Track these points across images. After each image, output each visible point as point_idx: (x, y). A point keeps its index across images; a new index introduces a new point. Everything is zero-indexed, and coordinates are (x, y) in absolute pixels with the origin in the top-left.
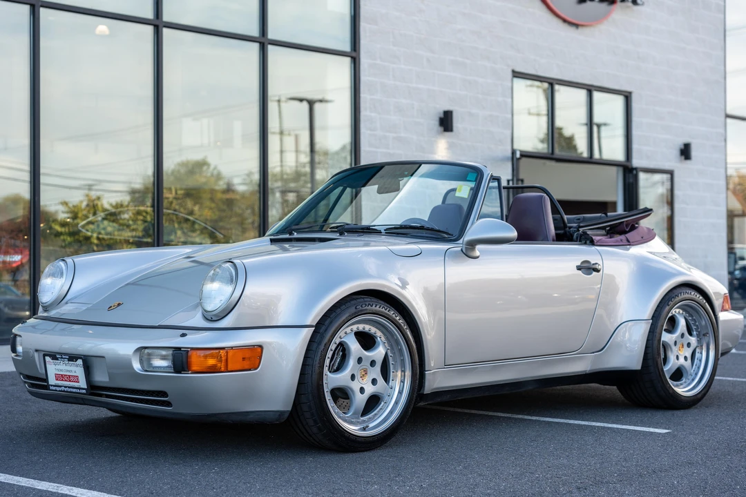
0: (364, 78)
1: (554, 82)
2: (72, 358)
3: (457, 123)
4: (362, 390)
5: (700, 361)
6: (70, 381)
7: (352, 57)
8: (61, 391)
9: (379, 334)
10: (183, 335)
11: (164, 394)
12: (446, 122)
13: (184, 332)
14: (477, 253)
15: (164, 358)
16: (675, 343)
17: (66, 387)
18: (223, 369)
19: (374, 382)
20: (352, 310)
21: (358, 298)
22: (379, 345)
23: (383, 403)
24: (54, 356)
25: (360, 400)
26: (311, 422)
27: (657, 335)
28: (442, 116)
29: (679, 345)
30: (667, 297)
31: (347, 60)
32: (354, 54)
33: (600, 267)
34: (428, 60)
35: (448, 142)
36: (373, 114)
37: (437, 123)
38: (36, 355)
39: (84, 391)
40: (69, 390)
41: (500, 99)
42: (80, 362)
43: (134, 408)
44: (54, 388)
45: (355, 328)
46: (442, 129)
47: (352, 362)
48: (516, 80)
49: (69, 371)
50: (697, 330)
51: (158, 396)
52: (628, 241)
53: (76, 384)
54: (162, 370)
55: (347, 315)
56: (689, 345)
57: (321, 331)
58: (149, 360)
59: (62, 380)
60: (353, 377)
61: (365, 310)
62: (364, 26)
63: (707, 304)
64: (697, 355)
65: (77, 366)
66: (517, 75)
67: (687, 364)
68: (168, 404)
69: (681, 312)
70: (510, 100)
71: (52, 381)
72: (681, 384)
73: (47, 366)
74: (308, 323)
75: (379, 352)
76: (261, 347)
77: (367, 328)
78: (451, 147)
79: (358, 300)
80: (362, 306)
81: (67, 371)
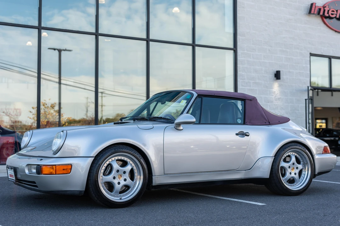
0: (239, 58)
1: (331, 57)
3: (282, 76)
4: (119, 183)
5: (305, 175)
7: (234, 50)
9: (128, 160)
10: (41, 160)
11: (34, 182)
12: (277, 75)
13: (42, 158)
14: (181, 128)
15: (34, 169)
16: (289, 167)
18: (54, 173)
19: (125, 180)
20: (113, 151)
21: (117, 146)
22: (128, 165)
23: (131, 189)
25: (118, 187)
26: (94, 196)
27: (277, 164)
28: (275, 73)
29: (291, 168)
30: (284, 147)
31: (232, 51)
32: (234, 49)
33: (248, 134)
34: (269, 50)
35: (279, 84)
36: (243, 73)
37: (273, 76)
39: (15, 181)
40: (12, 180)
41: (304, 65)
42: (13, 170)
45: (116, 158)
46: (275, 78)
47: (114, 172)
48: (311, 57)
49: (12, 173)
50: (303, 161)
52: (270, 123)
54: (34, 173)
55: (110, 153)
56: (297, 168)
57: (98, 159)
58: (31, 169)
60: (114, 178)
61: (120, 151)
62: (239, 37)
63: (306, 150)
64: (303, 173)
66: (312, 55)
67: (297, 177)
68: (36, 186)
69: (294, 153)
70: (309, 66)
71: (9, 177)
72: (294, 185)
73: (8, 171)
74: (91, 156)
75: (128, 168)
76: (71, 165)
77: (123, 158)
78: (280, 86)
79: (117, 147)
80: (118, 149)
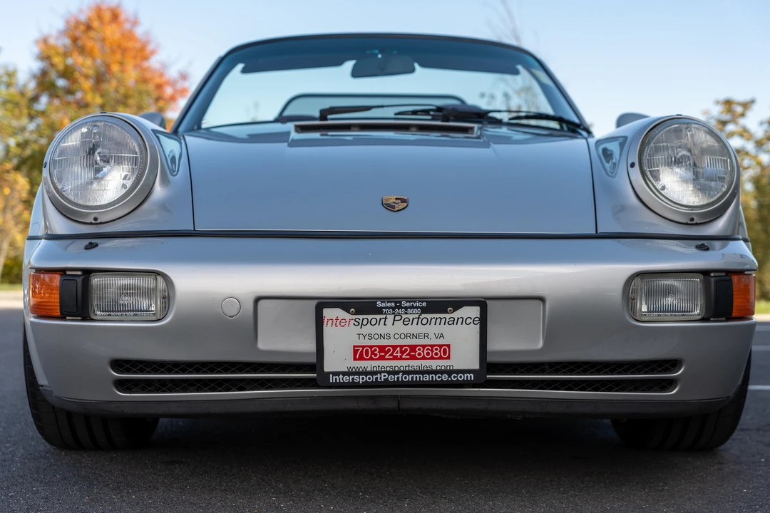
2: (439, 305)
6: (413, 358)
8: (366, 385)
10: (704, 248)
24: (363, 306)
39: (469, 377)
42: (469, 312)
44: (345, 380)
49: (418, 336)
53: (435, 364)
59: (382, 358)
73: (328, 331)
81: (407, 336)
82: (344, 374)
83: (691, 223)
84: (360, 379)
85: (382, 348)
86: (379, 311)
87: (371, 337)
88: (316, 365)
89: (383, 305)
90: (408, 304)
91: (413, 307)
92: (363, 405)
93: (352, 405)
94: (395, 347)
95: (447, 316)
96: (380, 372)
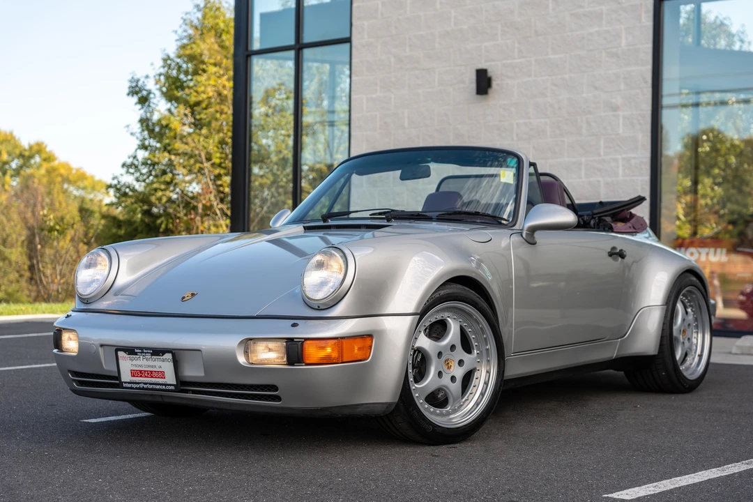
2: (157, 352)
4: (453, 379)
6: (152, 377)
8: (139, 389)
10: (294, 325)
11: (274, 388)
13: (295, 321)
15: (272, 350)
17: (145, 384)
18: (335, 360)
24: (131, 351)
25: (454, 389)
30: (676, 283)
33: (625, 253)
38: (101, 350)
39: (173, 388)
40: (151, 387)
42: (169, 356)
43: (230, 404)
44: (129, 385)
49: (152, 367)
51: (263, 390)
53: (160, 381)
54: (272, 362)
58: (255, 352)
59: (141, 376)
65: (164, 360)
68: (277, 398)
71: (126, 377)
73: (120, 361)
76: (371, 337)
81: (149, 366)
82: (129, 383)
83: (319, 309)
84: (134, 386)
85: (141, 371)
86: (136, 354)
87: (136, 366)
88: (118, 377)
89: (138, 351)
90: (146, 351)
91: (148, 353)
92: (150, 399)
93: (146, 398)
94: (145, 371)
95: (161, 357)
96: (141, 383)
